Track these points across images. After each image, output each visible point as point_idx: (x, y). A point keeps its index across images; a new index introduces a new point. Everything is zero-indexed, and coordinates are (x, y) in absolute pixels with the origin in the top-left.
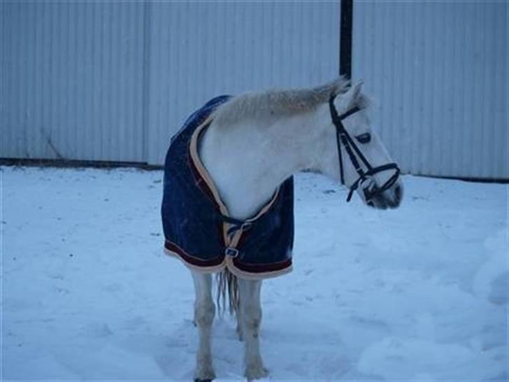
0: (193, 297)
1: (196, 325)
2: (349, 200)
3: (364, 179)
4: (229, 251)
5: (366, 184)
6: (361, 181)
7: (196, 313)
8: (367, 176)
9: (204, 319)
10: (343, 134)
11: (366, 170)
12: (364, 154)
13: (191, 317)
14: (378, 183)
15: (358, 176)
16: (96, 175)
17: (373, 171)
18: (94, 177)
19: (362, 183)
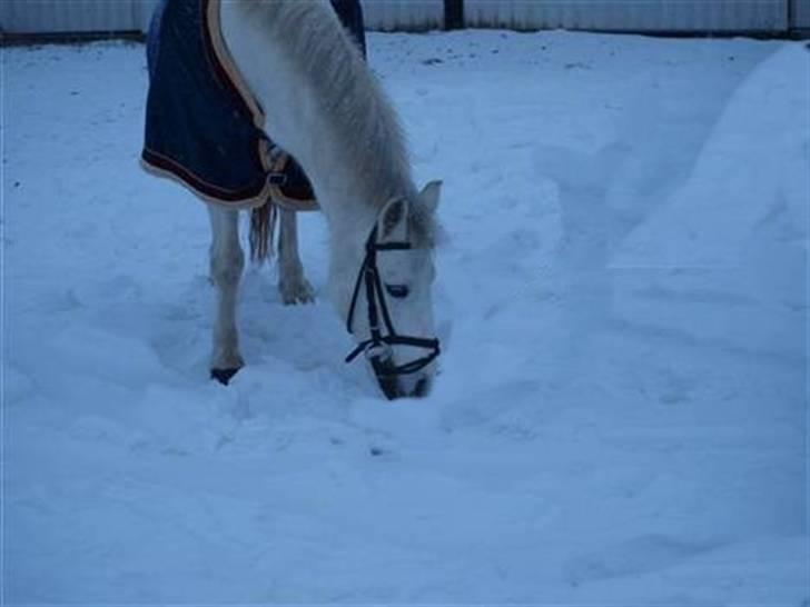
0: (209, 239)
1: (213, 284)
2: (349, 359)
3: (376, 344)
4: (272, 178)
5: (377, 351)
6: (370, 344)
7: (213, 264)
8: (382, 343)
9: (226, 275)
10: (371, 271)
11: (385, 333)
12: (390, 312)
13: (206, 270)
14: (394, 359)
15: (369, 337)
16: (60, 55)
17: (394, 339)
18: (57, 59)
19: (371, 348)
